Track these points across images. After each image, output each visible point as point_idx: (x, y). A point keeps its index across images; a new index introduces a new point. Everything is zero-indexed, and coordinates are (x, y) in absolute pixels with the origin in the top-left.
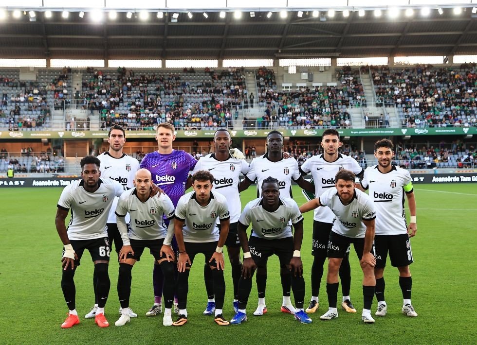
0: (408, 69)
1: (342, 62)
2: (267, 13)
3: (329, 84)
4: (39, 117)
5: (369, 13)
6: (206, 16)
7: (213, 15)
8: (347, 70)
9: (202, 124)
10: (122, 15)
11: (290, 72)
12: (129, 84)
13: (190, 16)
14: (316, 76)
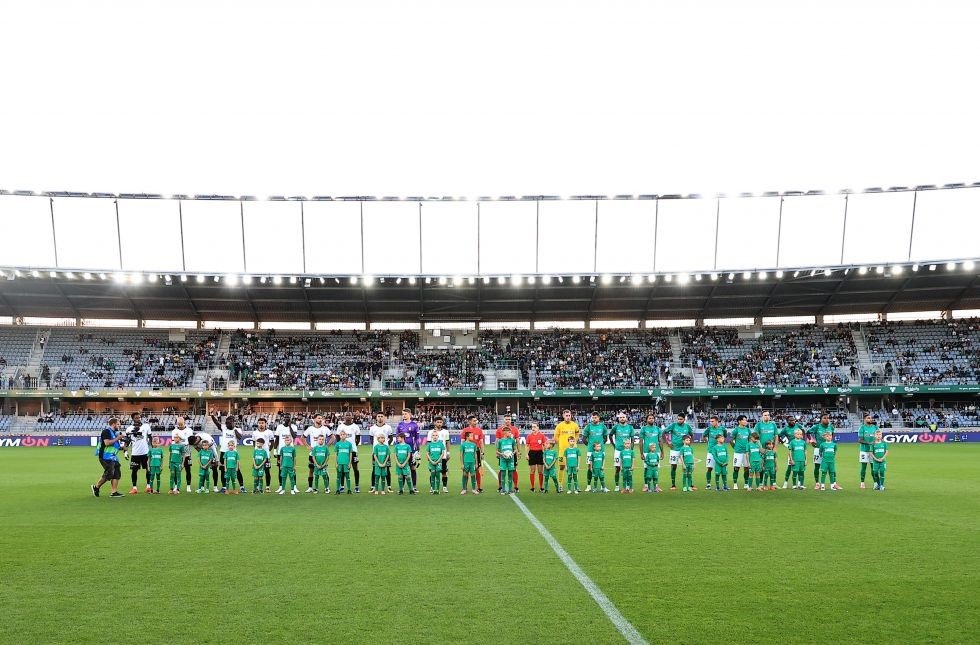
0: (546, 333)
1: (484, 326)
2: (396, 279)
3: (469, 347)
4: (182, 377)
5: (494, 280)
6: (338, 281)
7: (344, 280)
8: (489, 334)
9: (341, 385)
10: (257, 279)
11: (435, 335)
12: (276, 346)
13: (322, 281)
14: (459, 339)
